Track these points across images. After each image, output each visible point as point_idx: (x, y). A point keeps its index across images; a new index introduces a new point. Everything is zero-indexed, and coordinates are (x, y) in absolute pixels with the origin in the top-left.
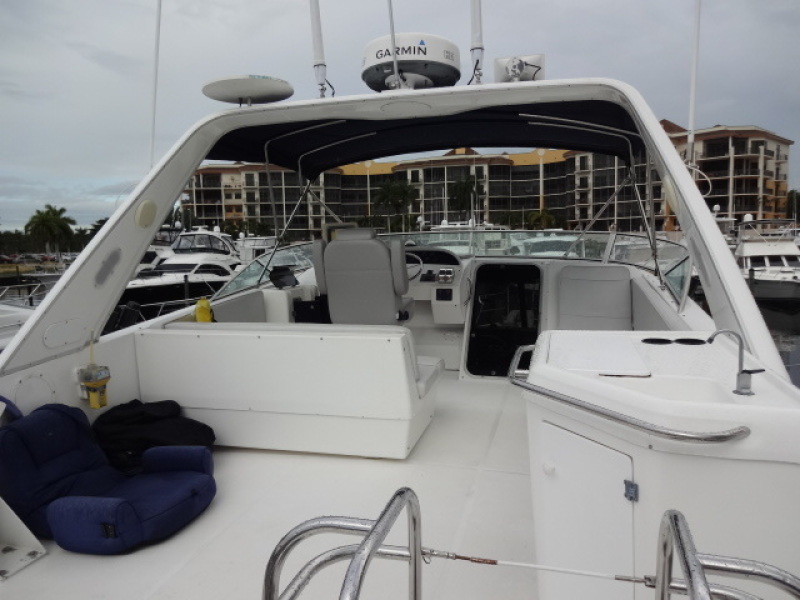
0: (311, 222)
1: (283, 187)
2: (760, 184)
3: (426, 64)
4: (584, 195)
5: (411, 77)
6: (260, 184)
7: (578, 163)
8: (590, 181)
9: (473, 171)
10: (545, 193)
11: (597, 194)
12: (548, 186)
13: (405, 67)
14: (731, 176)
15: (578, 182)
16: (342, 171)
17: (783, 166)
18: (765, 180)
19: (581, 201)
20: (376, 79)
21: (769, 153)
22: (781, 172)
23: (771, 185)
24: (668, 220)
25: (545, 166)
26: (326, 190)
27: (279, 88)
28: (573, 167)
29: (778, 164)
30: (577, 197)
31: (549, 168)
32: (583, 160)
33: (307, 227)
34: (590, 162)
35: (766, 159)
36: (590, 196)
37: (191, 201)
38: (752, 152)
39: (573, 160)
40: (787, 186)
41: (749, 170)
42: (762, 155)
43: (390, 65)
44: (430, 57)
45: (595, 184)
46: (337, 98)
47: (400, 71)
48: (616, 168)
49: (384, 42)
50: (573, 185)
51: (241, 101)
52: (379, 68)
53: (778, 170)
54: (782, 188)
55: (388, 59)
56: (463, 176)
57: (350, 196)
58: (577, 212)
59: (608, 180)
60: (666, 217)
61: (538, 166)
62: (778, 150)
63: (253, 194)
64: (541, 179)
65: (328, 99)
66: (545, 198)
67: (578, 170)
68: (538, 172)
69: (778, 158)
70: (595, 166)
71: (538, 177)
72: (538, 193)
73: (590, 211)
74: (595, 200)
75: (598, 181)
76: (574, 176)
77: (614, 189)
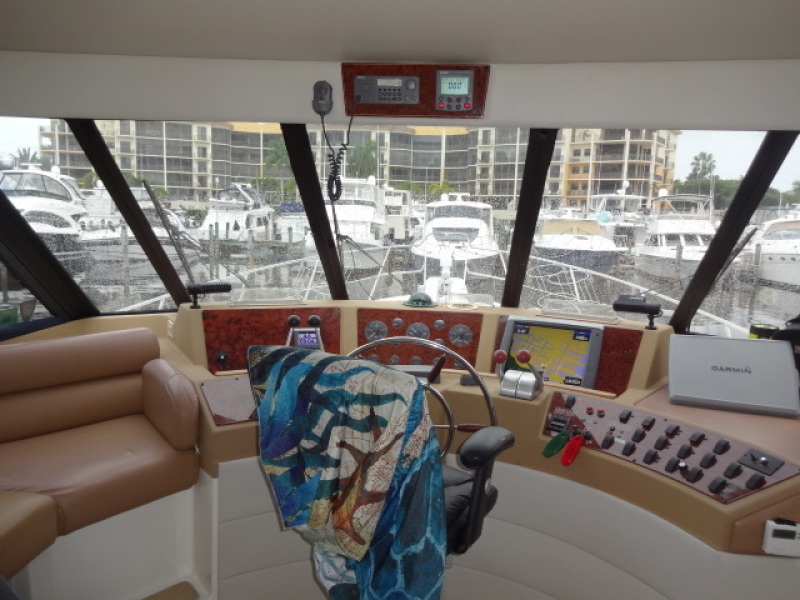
0: (195, 181)
1: (165, 139)
2: (652, 171)
4: (485, 171)
6: (138, 134)
7: (480, 137)
8: (492, 156)
9: (373, 137)
10: (446, 165)
11: (498, 169)
12: (450, 159)
14: (626, 160)
15: (479, 156)
16: (232, 127)
17: (671, 155)
18: (656, 166)
19: (481, 176)
21: (661, 140)
22: (670, 161)
23: (660, 173)
24: (565, 200)
25: (448, 138)
26: (213, 146)
28: (476, 141)
29: (667, 152)
30: (478, 172)
31: (451, 140)
32: (486, 134)
33: (191, 185)
34: (493, 137)
35: (658, 146)
36: (491, 172)
37: (52, 147)
38: (646, 138)
39: (475, 134)
40: (673, 174)
41: (642, 155)
42: (655, 142)
45: (497, 159)
48: (518, 144)
50: (474, 160)
53: (667, 158)
54: (668, 177)
56: (363, 140)
57: (240, 155)
58: (478, 187)
59: (509, 156)
60: (561, 198)
61: (440, 137)
62: (669, 139)
63: (128, 144)
64: (443, 151)
66: (445, 171)
67: (480, 144)
68: (440, 144)
69: (668, 147)
70: (498, 141)
71: (440, 149)
72: (440, 166)
73: (490, 187)
74: (496, 176)
75: (500, 156)
76: (476, 150)
77: (514, 166)
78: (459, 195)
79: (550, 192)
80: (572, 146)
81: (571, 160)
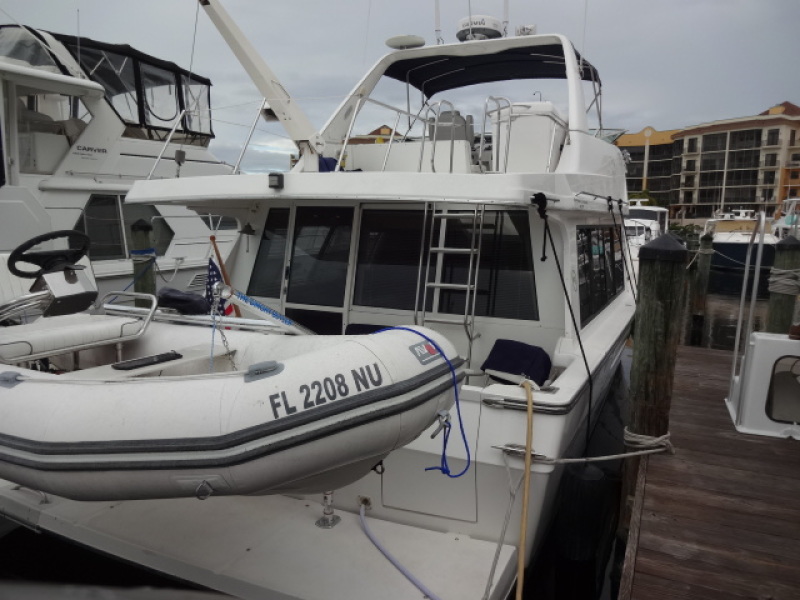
3: (484, 29)
4: (690, 179)
5: (478, 35)
7: (686, 146)
8: (698, 164)
10: (649, 174)
11: (704, 177)
12: (653, 168)
13: (475, 31)
15: (684, 165)
19: (686, 185)
20: (462, 36)
24: (780, 207)
25: (652, 148)
27: (418, 41)
28: (681, 149)
30: (683, 180)
31: (655, 149)
32: (692, 142)
34: (700, 145)
36: (697, 180)
39: (681, 142)
43: (468, 30)
44: (486, 26)
45: (703, 167)
46: (445, 45)
47: (473, 33)
48: (727, 151)
49: (466, 19)
50: (679, 169)
51: (402, 47)
52: (463, 31)
55: (466, 28)
58: (682, 196)
59: (717, 163)
61: (644, 147)
64: (646, 161)
65: (441, 45)
66: (648, 180)
67: (686, 152)
68: (643, 153)
70: (705, 148)
71: (643, 159)
72: (641, 175)
73: (695, 196)
74: (701, 184)
75: (706, 164)
76: (681, 159)
77: (723, 173)
78: (639, 201)
79: (762, 199)
80: (790, 150)
81: (788, 165)
